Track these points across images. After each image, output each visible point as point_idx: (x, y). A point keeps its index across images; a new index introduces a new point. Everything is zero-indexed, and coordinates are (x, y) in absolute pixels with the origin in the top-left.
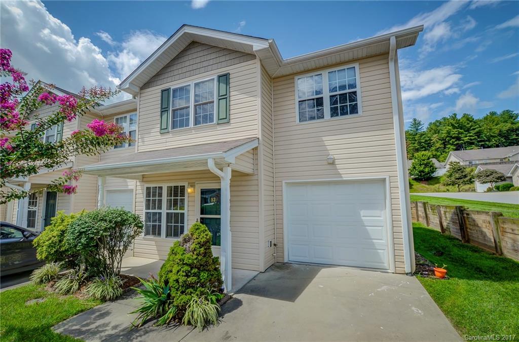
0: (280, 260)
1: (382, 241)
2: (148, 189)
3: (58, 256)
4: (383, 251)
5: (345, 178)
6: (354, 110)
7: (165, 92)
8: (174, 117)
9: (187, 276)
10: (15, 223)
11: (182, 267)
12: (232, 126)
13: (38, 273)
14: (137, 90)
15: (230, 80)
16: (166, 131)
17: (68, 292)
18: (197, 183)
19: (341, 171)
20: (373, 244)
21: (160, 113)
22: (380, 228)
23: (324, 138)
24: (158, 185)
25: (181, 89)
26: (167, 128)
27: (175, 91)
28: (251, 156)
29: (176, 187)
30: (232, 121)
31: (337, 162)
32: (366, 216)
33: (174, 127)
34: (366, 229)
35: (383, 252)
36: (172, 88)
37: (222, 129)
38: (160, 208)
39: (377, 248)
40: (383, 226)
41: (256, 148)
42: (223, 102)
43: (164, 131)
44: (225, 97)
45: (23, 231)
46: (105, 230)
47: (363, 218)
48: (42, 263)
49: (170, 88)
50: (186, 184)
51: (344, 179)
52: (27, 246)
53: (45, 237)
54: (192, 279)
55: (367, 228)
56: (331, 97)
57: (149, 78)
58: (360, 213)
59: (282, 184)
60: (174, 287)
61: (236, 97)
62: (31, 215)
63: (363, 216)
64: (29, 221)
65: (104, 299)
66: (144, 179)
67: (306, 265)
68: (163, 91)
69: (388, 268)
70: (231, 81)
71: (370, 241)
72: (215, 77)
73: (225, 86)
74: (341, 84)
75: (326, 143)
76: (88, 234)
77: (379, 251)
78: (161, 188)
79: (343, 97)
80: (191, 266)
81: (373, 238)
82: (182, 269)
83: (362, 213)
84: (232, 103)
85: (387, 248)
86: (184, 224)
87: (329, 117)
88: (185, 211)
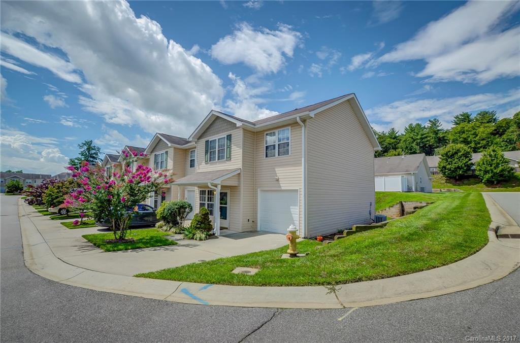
0: (256, 229)
2: (201, 191)
3: (164, 218)
6: (287, 152)
7: (207, 142)
8: (210, 155)
9: (197, 225)
10: (149, 205)
12: (232, 162)
13: (158, 224)
14: (196, 140)
15: (232, 138)
19: (282, 185)
21: (204, 153)
24: (204, 190)
25: (213, 141)
27: (211, 142)
28: (237, 178)
29: (203, 191)
30: (232, 159)
31: (280, 180)
32: (293, 209)
33: (210, 161)
36: (210, 140)
37: (228, 163)
38: (205, 201)
41: (239, 174)
42: (228, 149)
43: (206, 162)
44: (229, 147)
45: (152, 208)
46: (177, 209)
48: (158, 221)
51: (283, 189)
52: (153, 214)
53: (159, 210)
54: (198, 226)
57: (201, 134)
59: (258, 190)
61: (233, 148)
62: (156, 202)
64: (155, 205)
65: (176, 233)
66: (199, 187)
68: (206, 141)
72: (226, 136)
73: (230, 141)
74: (283, 138)
78: (205, 191)
80: (199, 221)
84: (232, 150)
86: (213, 209)
87: (278, 156)
88: (214, 203)
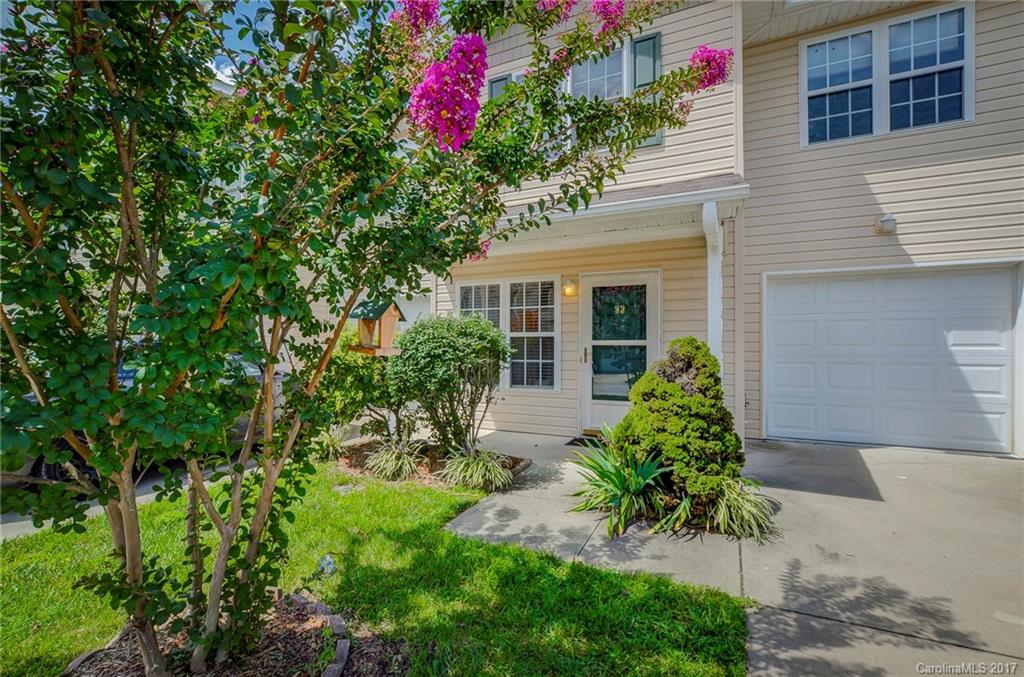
0: (753, 434)
1: (997, 396)
2: (465, 290)
4: (997, 416)
5: (920, 262)
6: (953, 110)
7: (498, 84)
11: (689, 422)
12: (668, 151)
15: (663, 48)
17: (396, 475)
18: (583, 276)
19: (909, 249)
20: (975, 401)
22: (997, 368)
23: (869, 178)
29: (532, 286)
30: (668, 141)
34: (960, 370)
35: (999, 419)
36: (515, 74)
37: (642, 160)
40: (1002, 365)
47: (953, 348)
49: (510, 75)
50: (556, 279)
51: (917, 265)
55: (963, 368)
56: (894, 83)
58: (945, 339)
59: (761, 279)
63: (954, 345)
65: (485, 489)
68: (492, 83)
69: (1010, 451)
70: (665, 50)
71: (969, 395)
73: (651, 60)
74: (922, 53)
75: (875, 189)
77: (988, 416)
78: (495, 288)
79: (924, 84)
81: (975, 389)
82: (690, 426)
83: (952, 337)
85: (1009, 412)
86: (553, 359)
87: (887, 130)
88: (556, 334)
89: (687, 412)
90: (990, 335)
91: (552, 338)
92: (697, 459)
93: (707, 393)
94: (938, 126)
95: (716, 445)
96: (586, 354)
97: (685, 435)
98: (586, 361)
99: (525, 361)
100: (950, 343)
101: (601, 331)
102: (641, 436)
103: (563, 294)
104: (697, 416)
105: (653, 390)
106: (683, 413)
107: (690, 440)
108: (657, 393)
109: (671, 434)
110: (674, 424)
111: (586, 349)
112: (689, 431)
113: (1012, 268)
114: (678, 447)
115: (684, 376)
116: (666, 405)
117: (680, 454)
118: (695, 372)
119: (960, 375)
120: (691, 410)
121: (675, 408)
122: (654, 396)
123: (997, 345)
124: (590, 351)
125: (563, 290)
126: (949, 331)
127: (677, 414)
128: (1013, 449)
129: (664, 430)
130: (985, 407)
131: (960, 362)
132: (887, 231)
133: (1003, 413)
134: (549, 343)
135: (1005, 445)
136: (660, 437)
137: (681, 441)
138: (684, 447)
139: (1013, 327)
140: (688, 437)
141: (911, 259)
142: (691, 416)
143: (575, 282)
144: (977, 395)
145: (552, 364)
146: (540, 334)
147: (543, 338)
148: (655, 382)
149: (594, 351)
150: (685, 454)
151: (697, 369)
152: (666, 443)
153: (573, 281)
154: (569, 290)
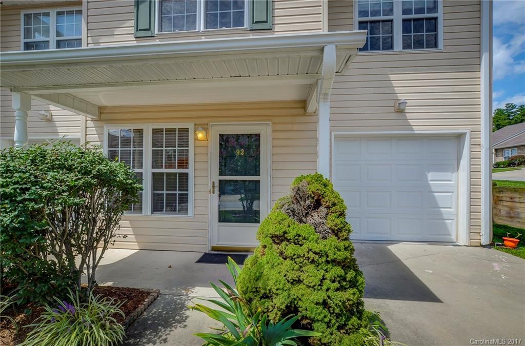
1: (450, 210)
4: (450, 221)
5: (418, 130)
6: (432, 42)
8: (163, 11)
16: (148, 33)
18: (212, 126)
19: (412, 122)
20: (440, 213)
22: (450, 194)
23: (392, 77)
24: (133, 127)
26: (149, 29)
29: (170, 131)
30: (277, 28)
31: (407, 110)
32: (434, 179)
34: (433, 195)
35: (451, 223)
38: (138, 165)
39: (445, 218)
40: (453, 192)
43: (143, 33)
47: (430, 182)
50: (190, 126)
51: (416, 132)
55: (435, 194)
56: (404, 21)
58: (427, 177)
60: (322, 321)
63: (431, 180)
66: (101, 115)
67: (362, 243)
69: (456, 241)
71: (438, 209)
74: (418, 6)
75: (395, 84)
76: (21, 202)
77: (447, 221)
78: (140, 132)
79: (419, 23)
81: (441, 206)
83: (430, 176)
85: (455, 218)
86: (187, 190)
87: (400, 48)
88: (190, 170)
89: (324, 259)
90: (447, 175)
91: (187, 174)
92: (338, 316)
93: (341, 235)
94: (425, 50)
95: (354, 294)
96: (214, 187)
97: (324, 287)
98: (213, 193)
99: (165, 192)
100: (429, 179)
101: (225, 170)
102: (274, 291)
103: (196, 139)
104: (334, 262)
105: (285, 233)
106: (320, 260)
107: (329, 293)
108: (290, 236)
109: (308, 287)
110: (311, 274)
111: (214, 183)
112: (327, 282)
113: (457, 137)
114: (317, 304)
115: (315, 214)
116: (301, 251)
117: (319, 313)
118: (325, 211)
119: (434, 197)
120: (327, 256)
121: (311, 255)
122: (286, 239)
123: (450, 180)
124: (217, 184)
125: (196, 135)
126: (428, 172)
127: (313, 262)
128: (457, 239)
129: (299, 281)
130: (445, 216)
131: (434, 190)
132: (400, 110)
133: (453, 219)
134: (184, 177)
135: (453, 237)
136: (296, 291)
137: (321, 296)
138: (325, 304)
139: (458, 170)
140: (328, 290)
141: (413, 128)
142: (328, 262)
143: (205, 128)
144: (442, 210)
145: (187, 195)
146: (176, 170)
147: (179, 174)
148: (286, 223)
149: (220, 184)
150: (325, 312)
151: (328, 207)
152: (304, 299)
153: (204, 129)
154: (200, 135)
